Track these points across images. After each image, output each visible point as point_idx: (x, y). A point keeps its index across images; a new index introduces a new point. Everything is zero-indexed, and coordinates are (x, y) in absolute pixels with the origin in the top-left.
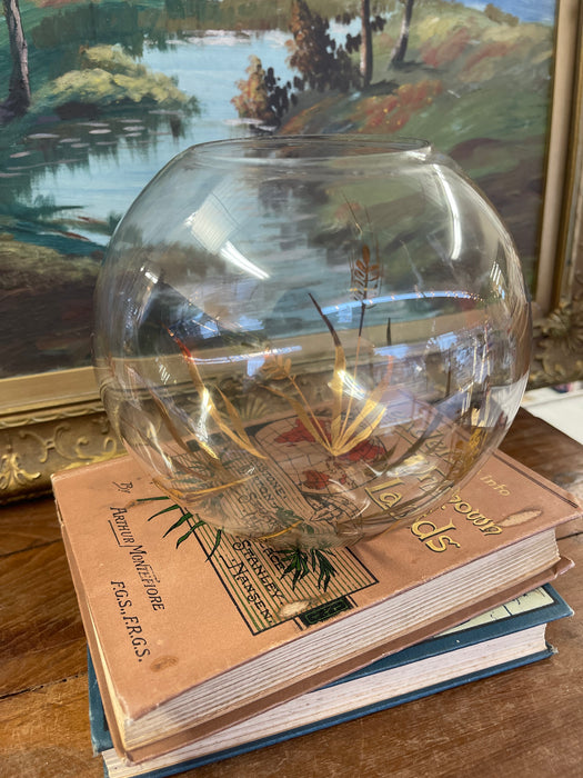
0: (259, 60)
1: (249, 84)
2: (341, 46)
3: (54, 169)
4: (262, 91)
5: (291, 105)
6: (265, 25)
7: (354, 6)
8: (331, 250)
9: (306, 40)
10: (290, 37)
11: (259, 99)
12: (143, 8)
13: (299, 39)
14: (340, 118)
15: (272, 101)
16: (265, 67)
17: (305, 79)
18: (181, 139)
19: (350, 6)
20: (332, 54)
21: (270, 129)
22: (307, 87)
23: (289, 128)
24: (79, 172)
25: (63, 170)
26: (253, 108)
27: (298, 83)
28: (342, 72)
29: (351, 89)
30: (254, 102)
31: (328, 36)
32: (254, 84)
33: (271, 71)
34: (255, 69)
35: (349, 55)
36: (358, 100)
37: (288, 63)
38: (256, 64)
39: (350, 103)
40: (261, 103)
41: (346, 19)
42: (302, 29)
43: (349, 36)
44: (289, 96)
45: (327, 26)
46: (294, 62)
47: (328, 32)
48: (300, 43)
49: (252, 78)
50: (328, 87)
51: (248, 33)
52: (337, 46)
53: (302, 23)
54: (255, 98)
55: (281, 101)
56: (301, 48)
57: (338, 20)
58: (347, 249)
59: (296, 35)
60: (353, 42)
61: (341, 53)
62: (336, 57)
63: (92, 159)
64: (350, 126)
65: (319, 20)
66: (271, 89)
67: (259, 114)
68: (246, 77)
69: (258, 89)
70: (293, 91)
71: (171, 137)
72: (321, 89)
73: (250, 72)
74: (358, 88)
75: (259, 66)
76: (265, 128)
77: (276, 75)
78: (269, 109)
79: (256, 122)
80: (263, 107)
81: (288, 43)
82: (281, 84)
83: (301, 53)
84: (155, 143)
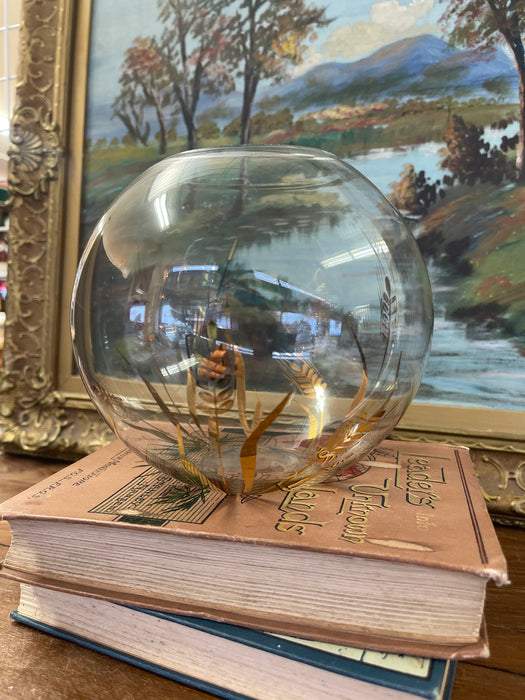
0: (412, 166)
1: (401, 184)
2: (496, 147)
3: (249, 247)
4: (412, 189)
5: (438, 198)
6: (422, 140)
7: (512, 113)
8: (471, 326)
9: (459, 146)
10: (444, 145)
11: (409, 194)
12: (325, 141)
13: (452, 146)
14: (490, 206)
15: (422, 195)
16: (417, 171)
17: (455, 176)
18: (336, 227)
19: (507, 114)
20: (486, 155)
21: (416, 217)
22: (456, 183)
23: (434, 216)
24: (264, 249)
25: (254, 247)
26: (403, 202)
27: (447, 180)
28: (496, 168)
29: (504, 181)
30: (404, 198)
31: (482, 140)
32: (406, 184)
33: (422, 173)
34: (408, 173)
35: (504, 153)
36: (512, 190)
37: (440, 165)
38: (409, 170)
39: (503, 193)
40: (410, 198)
41: (503, 125)
42: (456, 138)
43: (505, 139)
44: (438, 191)
45: (482, 132)
46: (444, 165)
47: (482, 137)
48: (453, 150)
49: (404, 180)
50: (478, 182)
51: (405, 147)
52: (492, 147)
53: (457, 133)
54: (405, 194)
55: (429, 196)
56: (453, 153)
57: (494, 126)
58: (490, 327)
59: (449, 143)
60: (508, 143)
61: (495, 153)
62: (489, 156)
63: (273, 241)
64: (500, 213)
65: (474, 129)
66: (420, 187)
67: (407, 206)
68: (399, 180)
69: (409, 188)
70: (442, 186)
71: (329, 226)
72: (471, 183)
73: (403, 176)
74: (513, 180)
75: (412, 171)
76: (411, 217)
77: (426, 176)
78: (417, 202)
79: (404, 212)
80: (412, 201)
81: (441, 151)
82: (430, 183)
83: (453, 157)
84: (317, 230)
